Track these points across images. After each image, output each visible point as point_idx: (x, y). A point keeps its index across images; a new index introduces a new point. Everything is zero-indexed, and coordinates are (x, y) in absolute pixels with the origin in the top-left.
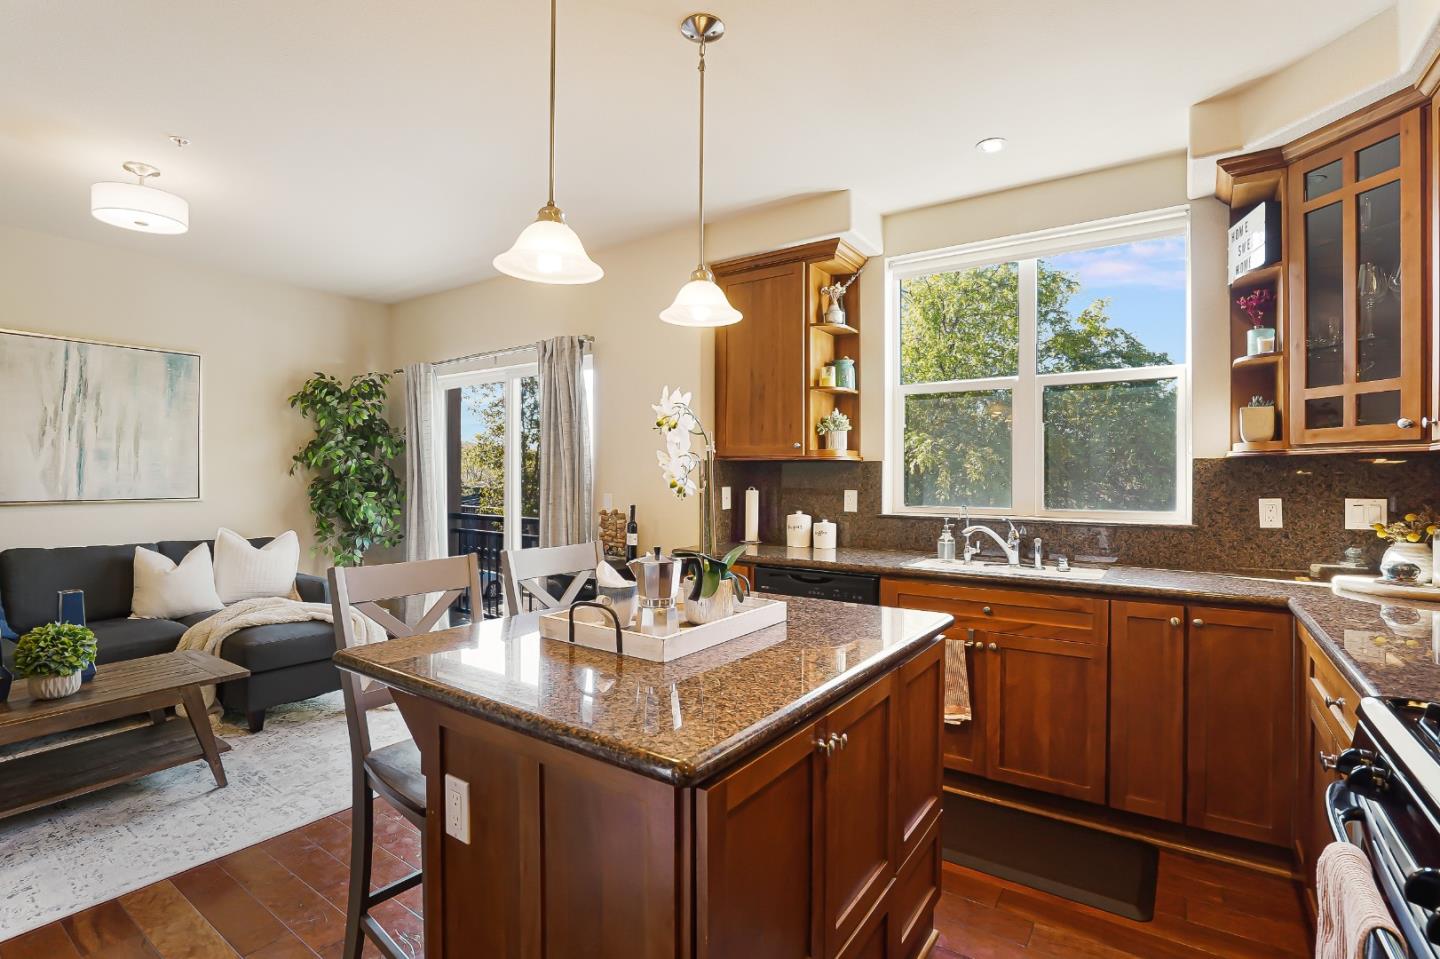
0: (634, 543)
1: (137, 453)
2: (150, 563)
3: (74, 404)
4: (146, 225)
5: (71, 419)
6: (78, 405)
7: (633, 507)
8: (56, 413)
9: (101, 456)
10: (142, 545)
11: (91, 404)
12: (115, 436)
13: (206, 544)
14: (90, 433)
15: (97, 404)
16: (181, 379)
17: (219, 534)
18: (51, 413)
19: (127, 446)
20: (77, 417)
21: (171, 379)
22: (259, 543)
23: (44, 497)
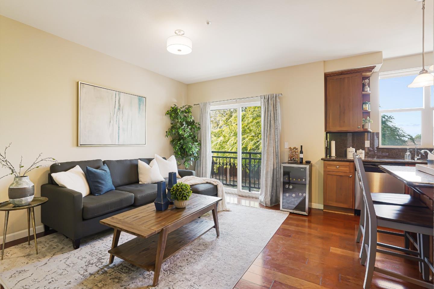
0: (302, 157)
1: (132, 129)
3: (117, 112)
4: (181, 51)
6: (118, 113)
7: (302, 146)
8: (113, 115)
9: (123, 130)
10: (140, 159)
12: (126, 123)
14: (121, 122)
16: (142, 105)
17: (155, 156)
19: (129, 127)
20: (118, 117)
21: (139, 105)
23: (110, 143)
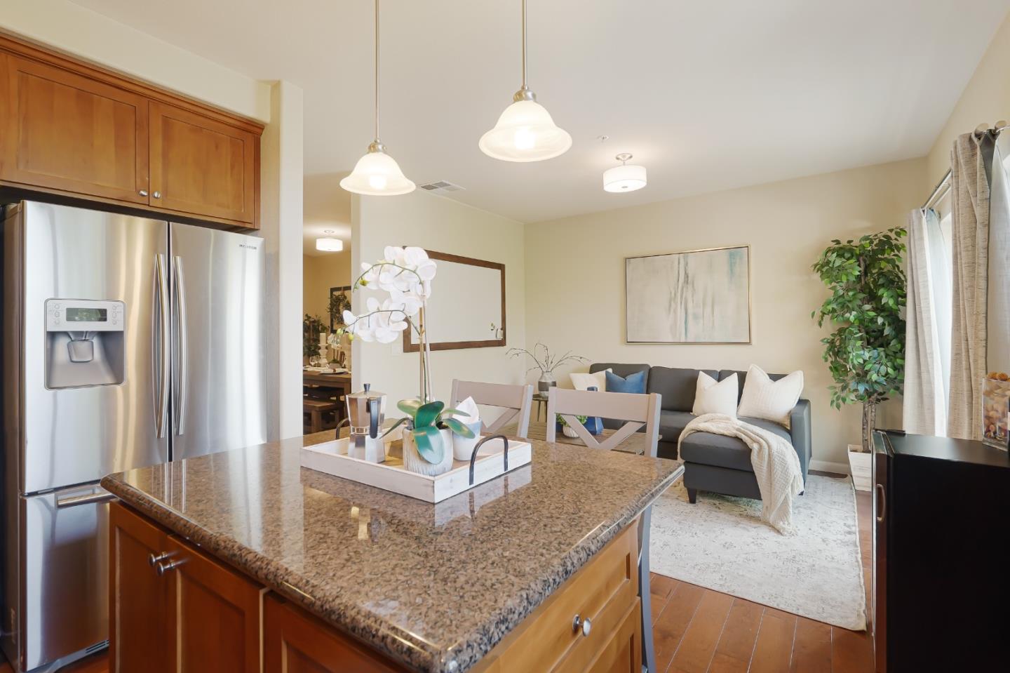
1: (713, 313)
2: (705, 382)
3: (683, 288)
4: (626, 187)
5: (682, 297)
6: (685, 289)
8: (675, 294)
9: (696, 317)
10: (705, 371)
11: (690, 287)
12: (701, 305)
13: (736, 373)
14: (690, 305)
15: (693, 287)
18: (673, 295)
19: (708, 309)
20: (684, 295)
21: (731, 266)
22: (775, 377)
23: (671, 340)
